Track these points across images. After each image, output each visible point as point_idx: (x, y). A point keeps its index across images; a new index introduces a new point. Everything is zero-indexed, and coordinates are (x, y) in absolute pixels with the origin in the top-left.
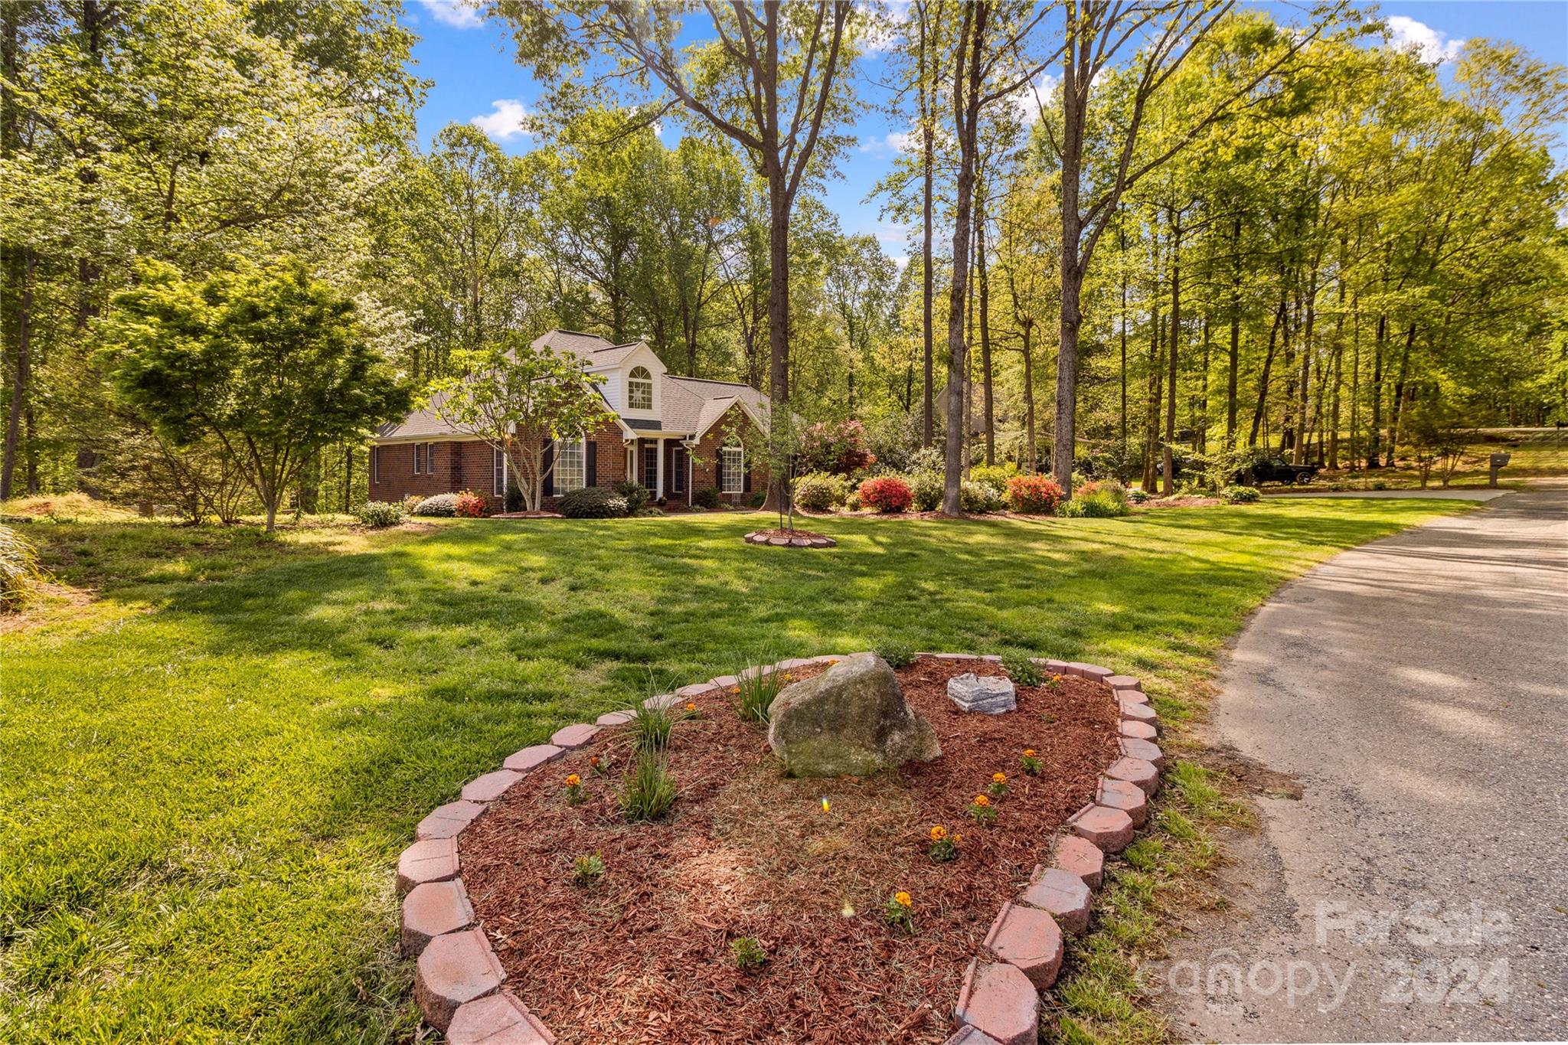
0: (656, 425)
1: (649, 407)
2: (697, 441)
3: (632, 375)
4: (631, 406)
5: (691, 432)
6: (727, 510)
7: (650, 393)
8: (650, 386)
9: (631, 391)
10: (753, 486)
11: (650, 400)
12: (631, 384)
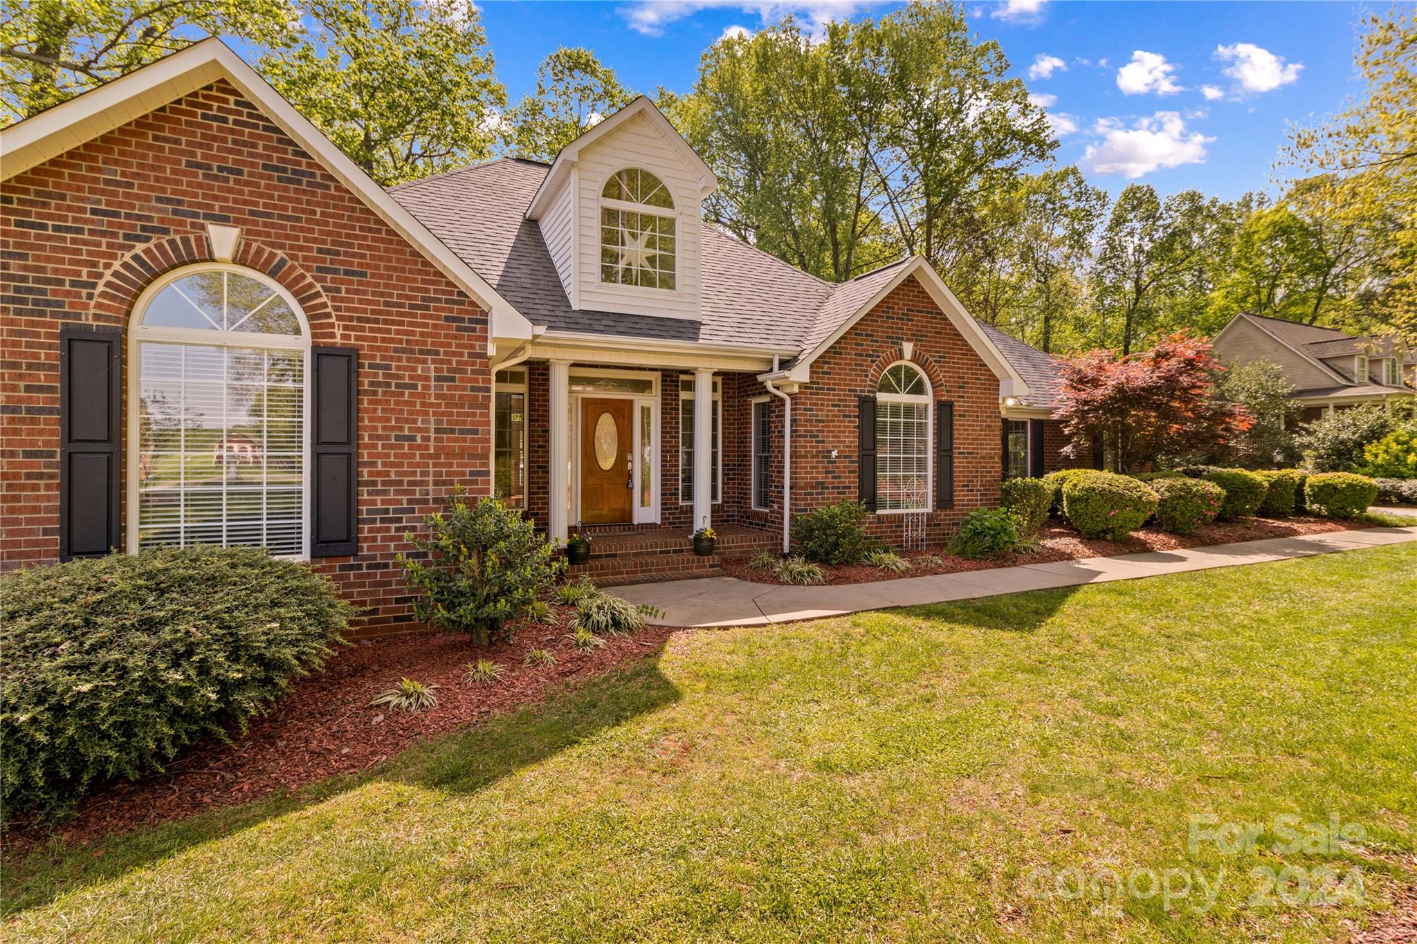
0: (687, 329)
1: (668, 282)
2: (800, 374)
3: (612, 189)
4: (608, 275)
5: (789, 349)
6: (889, 574)
7: (669, 244)
8: (670, 225)
9: (609, 237)
10: (960, 496)
11: (668, 263)
12: (610, 216)
